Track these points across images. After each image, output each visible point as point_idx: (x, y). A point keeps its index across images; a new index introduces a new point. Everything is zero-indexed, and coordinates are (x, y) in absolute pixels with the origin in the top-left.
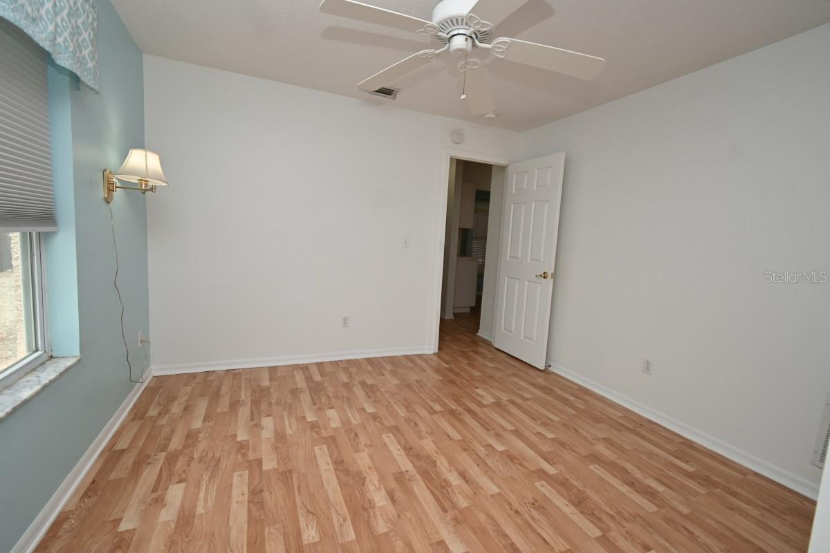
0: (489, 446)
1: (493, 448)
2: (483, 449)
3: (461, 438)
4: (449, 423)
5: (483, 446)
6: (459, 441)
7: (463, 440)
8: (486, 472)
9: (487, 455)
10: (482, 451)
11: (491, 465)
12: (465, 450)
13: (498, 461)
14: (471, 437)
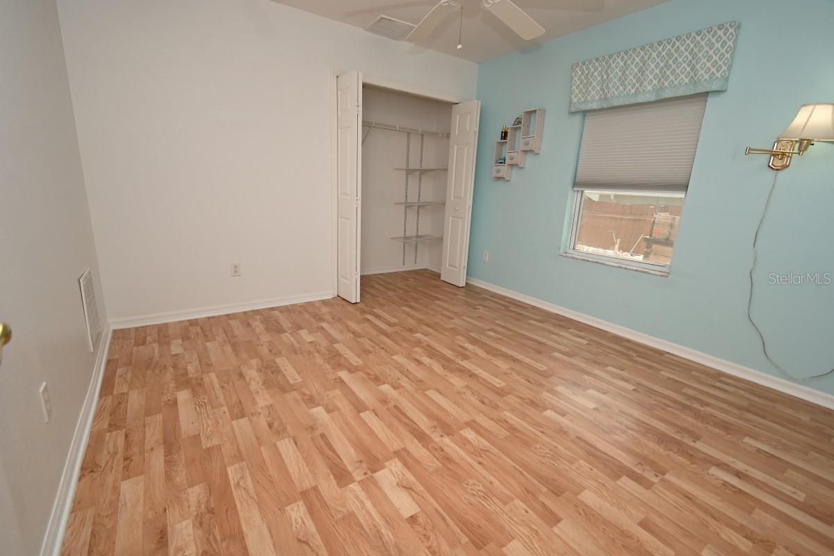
0: (396, 387)
1: (392, 386)
2: (402, 384)
3: (427, 392)
4: (447, 412)
5: (403, 387)
6: (428, 389)
7: (424, 391)
8: (402, 366)
9: (399, 379)
10: (404, 382)
11: (397, 372)
12: (421, 381)
13: (390, 375)
14: (416, 395)
